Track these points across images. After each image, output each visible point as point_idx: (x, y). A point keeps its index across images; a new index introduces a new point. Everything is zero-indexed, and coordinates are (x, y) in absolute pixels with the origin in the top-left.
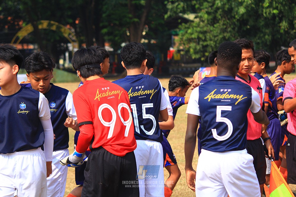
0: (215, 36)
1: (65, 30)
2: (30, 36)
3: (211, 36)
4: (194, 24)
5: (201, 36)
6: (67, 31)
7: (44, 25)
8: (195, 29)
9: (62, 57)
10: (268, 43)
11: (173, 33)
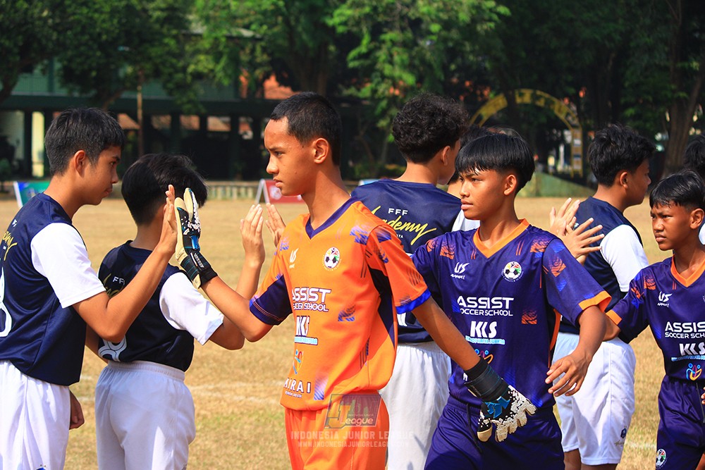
1: (561, 107)
2: (500, 115)
6: (563, 109)
7: (526, 97)
9: (554, 152)
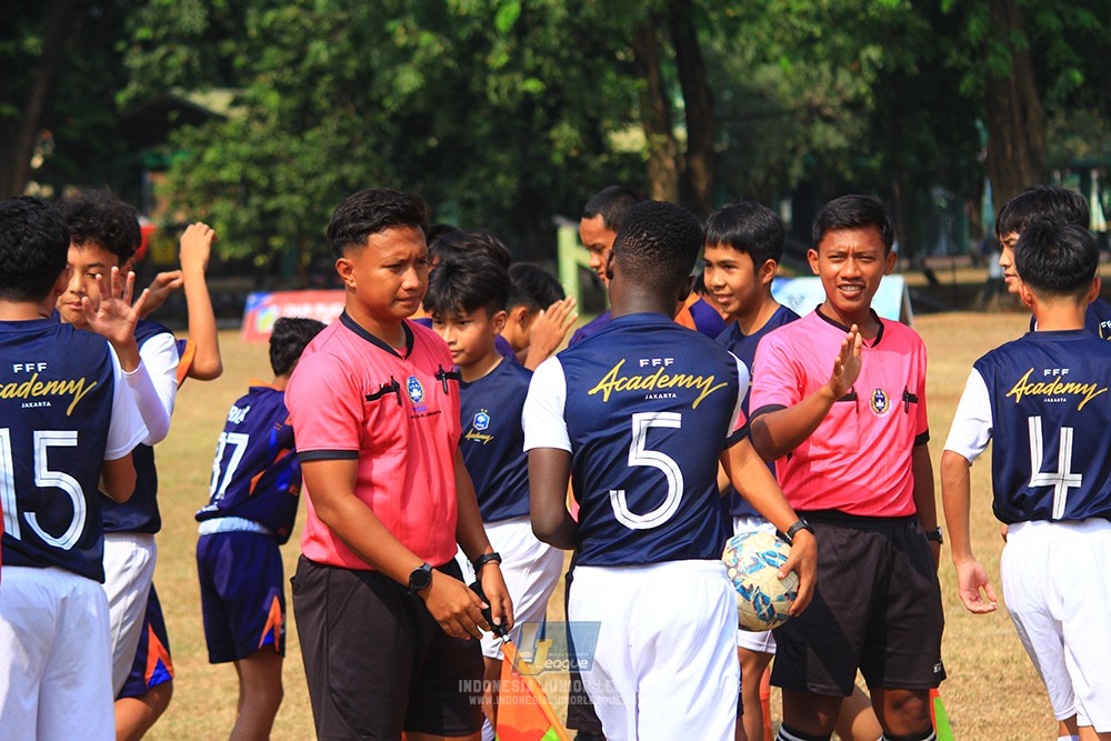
0: (308, 177)
3: (294, 177)
4: (229, 130)
5: (254, 173)
8: (232, 146)
10: (507, 203)
11: (151, 161)
